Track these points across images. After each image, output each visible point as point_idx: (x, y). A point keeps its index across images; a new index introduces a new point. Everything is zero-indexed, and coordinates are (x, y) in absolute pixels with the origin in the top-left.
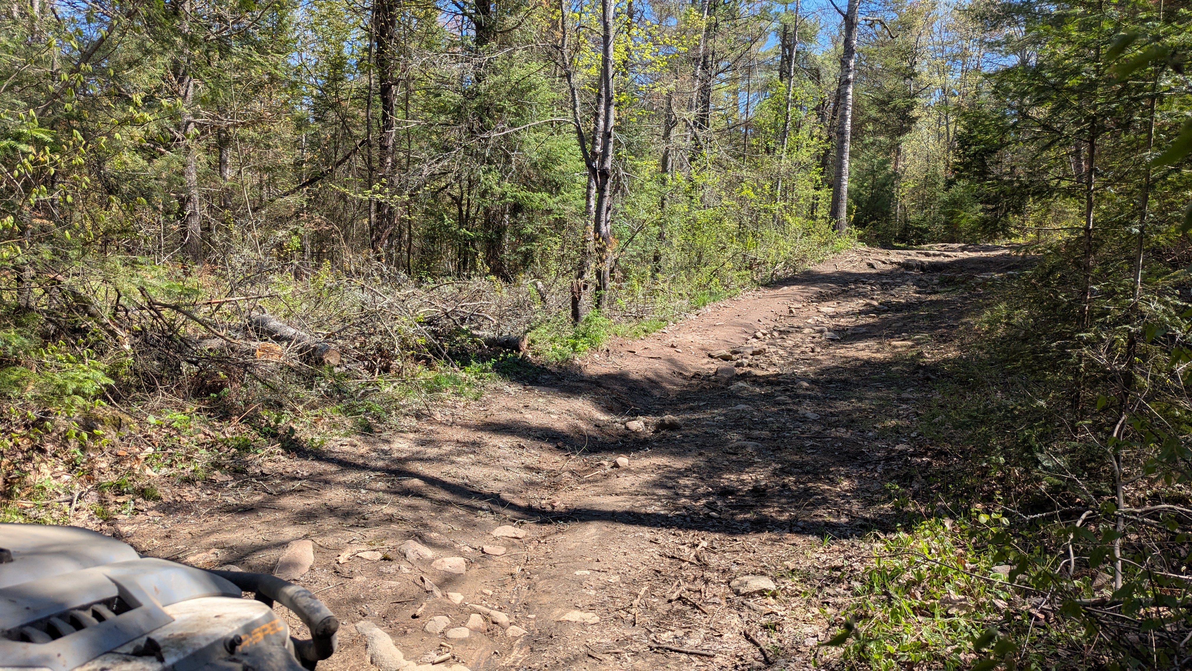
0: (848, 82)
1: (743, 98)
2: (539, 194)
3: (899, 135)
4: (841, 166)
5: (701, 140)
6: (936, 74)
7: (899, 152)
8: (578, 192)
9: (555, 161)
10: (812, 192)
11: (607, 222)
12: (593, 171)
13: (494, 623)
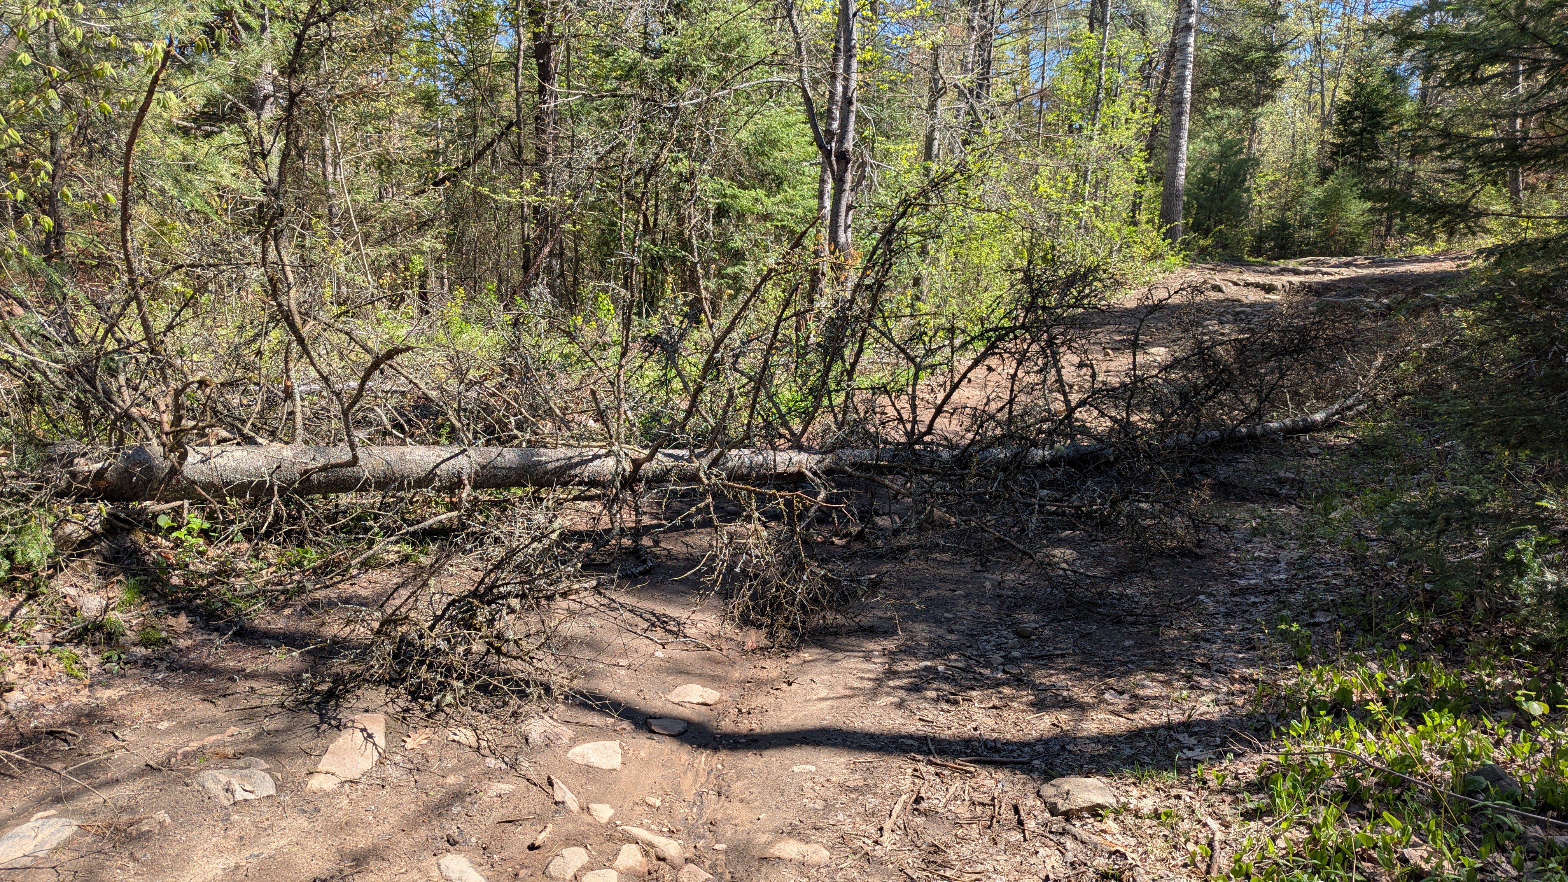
0: (1188, 27)
1: (1036, 57)
2: (753, 192)
3: (1256, 106)
4: (1177, 149)
5: (980, 114)
6: (1307, 21)
7: (1254, 130)
8: (807, 189)
9: (774, 144)
10: (1134, 187)
11: (847, 227)
12: (827, 154)
13: (659, 859)
